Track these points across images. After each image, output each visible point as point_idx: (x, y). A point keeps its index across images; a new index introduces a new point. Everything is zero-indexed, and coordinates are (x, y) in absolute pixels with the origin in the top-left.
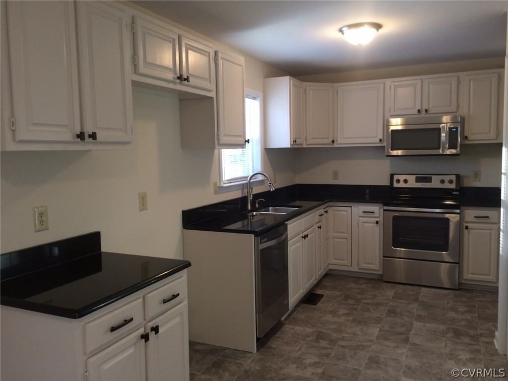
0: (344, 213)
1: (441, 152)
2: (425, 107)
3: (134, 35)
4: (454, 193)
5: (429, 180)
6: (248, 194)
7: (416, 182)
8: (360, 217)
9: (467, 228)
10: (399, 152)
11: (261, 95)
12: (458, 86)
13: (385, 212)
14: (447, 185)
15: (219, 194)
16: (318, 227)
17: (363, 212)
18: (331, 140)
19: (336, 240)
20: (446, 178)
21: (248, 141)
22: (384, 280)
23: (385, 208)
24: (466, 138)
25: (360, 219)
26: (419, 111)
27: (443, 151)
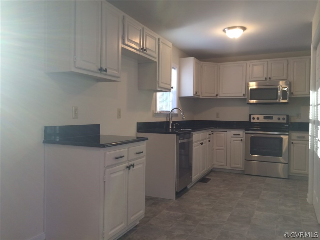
0: (223, 135)
1: (278, 101)
2: (269, 76)
3: (124, 25)
4: (285, 125)
5: (271, 118)
6: (170, 120)
7: (264, 119)
8: (232, 137)
9: (292, 143)
10: (254, 101)
11: (178, 67)
12: (288, 65)
13: (246, 134)
14: (281, 121)
15: (155, 117)
16: (208, 141)
17: (234, 134)
18: (215, 94)
19: (218, 151)
20: (281, 117)
21: (173, 88)
22: (245, 173)
23: (246, 132)
24: (292, 93)
25: (232, 138)
26: (266, 78)
27: (279, 100)
